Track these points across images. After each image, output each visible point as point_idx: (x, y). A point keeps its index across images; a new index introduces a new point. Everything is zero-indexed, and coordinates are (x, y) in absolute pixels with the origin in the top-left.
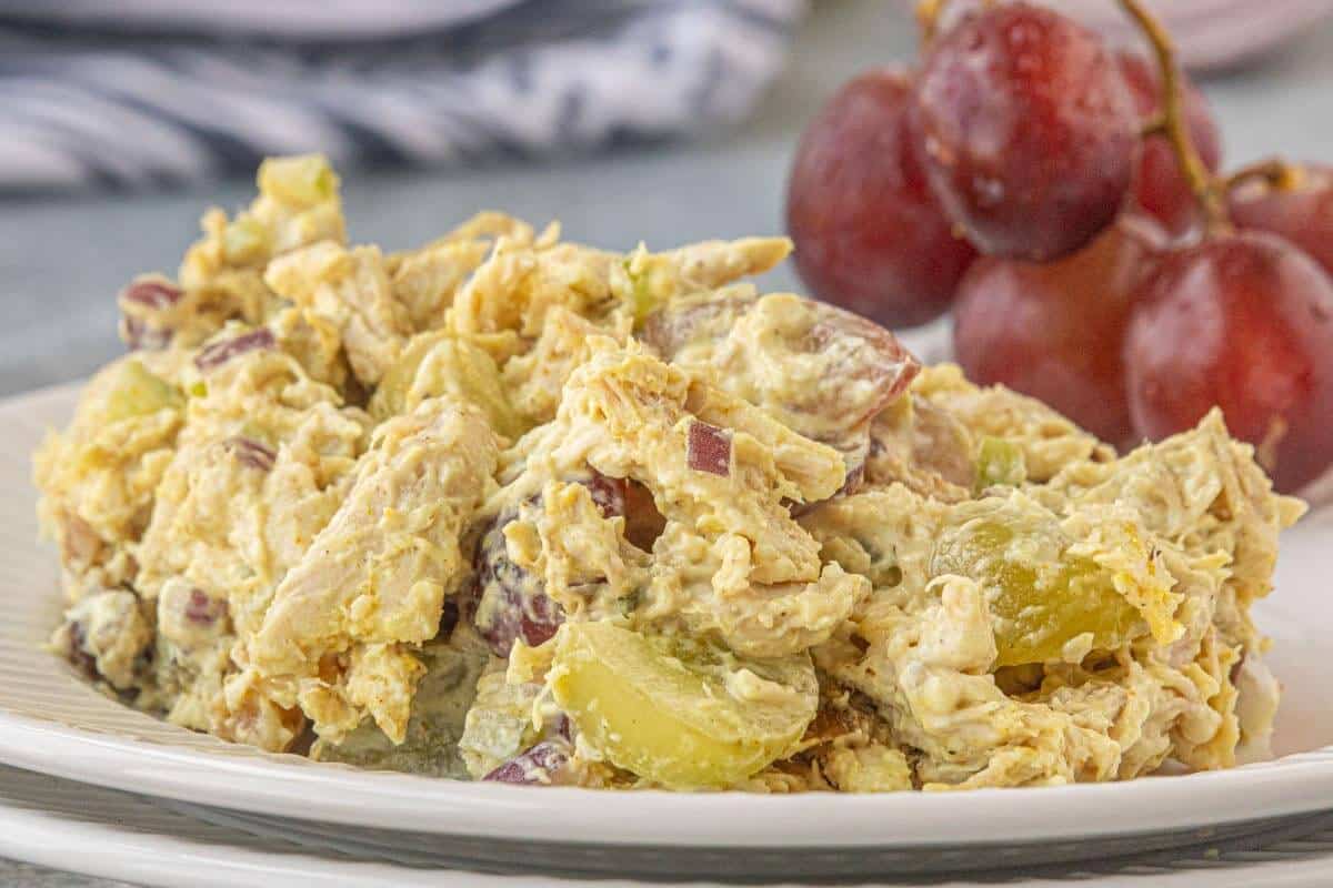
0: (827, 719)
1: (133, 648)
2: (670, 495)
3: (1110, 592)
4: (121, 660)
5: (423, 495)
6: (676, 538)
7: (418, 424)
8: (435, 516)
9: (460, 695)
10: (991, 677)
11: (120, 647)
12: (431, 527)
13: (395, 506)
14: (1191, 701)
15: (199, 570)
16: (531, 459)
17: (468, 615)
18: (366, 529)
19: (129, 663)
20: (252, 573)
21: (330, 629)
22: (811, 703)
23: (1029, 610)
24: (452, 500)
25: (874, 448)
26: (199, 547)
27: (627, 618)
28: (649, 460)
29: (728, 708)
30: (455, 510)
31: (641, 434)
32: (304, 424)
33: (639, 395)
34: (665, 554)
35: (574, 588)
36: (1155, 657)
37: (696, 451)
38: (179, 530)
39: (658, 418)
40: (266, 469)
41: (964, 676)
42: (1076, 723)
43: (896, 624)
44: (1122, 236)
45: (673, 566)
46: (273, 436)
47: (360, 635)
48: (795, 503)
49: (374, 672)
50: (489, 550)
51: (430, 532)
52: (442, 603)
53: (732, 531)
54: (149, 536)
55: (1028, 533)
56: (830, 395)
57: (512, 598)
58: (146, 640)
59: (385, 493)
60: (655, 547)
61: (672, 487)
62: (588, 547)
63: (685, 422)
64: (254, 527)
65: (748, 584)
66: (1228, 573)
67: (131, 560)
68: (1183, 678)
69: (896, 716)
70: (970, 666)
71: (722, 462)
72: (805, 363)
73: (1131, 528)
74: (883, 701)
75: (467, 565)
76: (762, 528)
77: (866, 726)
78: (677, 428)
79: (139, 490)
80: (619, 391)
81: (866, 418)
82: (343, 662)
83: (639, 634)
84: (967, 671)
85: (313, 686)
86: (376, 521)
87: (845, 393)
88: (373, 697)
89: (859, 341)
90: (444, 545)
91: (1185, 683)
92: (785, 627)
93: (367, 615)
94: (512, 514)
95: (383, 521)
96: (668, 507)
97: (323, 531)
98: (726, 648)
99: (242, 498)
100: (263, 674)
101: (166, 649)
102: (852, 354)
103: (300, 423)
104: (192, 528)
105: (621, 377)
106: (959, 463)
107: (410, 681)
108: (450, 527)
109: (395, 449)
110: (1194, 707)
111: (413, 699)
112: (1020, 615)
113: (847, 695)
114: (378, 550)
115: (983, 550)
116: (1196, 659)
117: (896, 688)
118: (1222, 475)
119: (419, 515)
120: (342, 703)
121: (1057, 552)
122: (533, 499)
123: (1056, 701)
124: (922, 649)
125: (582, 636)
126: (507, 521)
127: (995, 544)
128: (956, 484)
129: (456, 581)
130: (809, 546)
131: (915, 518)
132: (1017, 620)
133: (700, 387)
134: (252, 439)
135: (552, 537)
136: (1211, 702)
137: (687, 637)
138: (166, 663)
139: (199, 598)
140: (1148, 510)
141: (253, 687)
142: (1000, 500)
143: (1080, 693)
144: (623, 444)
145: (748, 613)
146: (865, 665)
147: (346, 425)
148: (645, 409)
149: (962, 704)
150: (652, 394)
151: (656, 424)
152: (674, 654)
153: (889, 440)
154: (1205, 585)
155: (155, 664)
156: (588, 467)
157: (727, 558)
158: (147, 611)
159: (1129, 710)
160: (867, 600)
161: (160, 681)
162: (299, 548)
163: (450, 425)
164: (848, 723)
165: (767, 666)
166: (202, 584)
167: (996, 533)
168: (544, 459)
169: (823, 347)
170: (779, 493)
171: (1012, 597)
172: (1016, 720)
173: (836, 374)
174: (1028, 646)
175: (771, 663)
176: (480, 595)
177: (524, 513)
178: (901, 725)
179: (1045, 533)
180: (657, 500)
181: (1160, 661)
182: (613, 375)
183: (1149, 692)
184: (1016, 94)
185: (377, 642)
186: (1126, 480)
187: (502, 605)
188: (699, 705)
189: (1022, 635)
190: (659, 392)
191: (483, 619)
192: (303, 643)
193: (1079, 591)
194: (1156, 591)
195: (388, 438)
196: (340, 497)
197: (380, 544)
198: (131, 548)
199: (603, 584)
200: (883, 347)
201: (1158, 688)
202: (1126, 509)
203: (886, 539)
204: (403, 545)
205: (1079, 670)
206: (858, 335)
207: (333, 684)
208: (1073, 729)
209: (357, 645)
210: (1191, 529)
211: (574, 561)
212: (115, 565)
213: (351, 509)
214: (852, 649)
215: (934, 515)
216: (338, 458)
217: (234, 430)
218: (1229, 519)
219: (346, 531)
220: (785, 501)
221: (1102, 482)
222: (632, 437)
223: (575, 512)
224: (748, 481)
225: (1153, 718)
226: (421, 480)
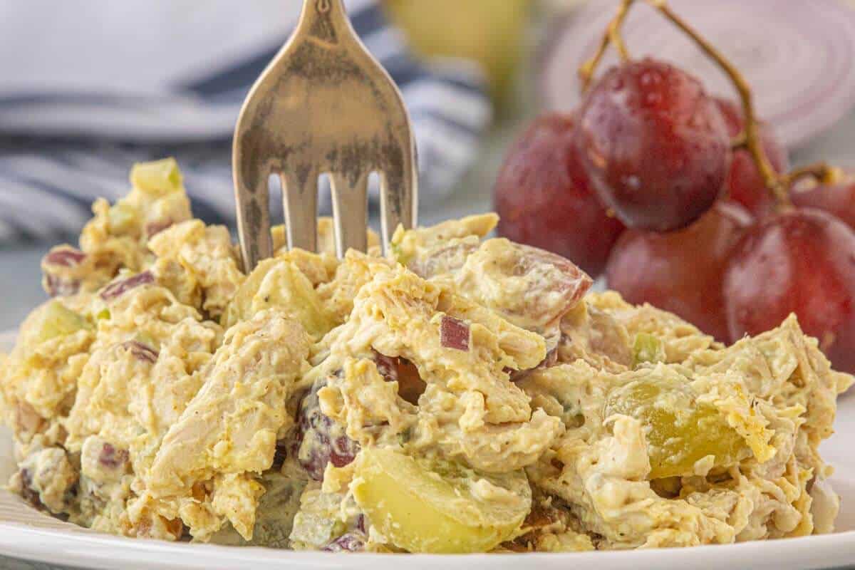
0: (537, 515)
1: (64, 486)
2: (429, 366)
3: (726, 429)
4: (56, 493)
5: (260, 373)
6: (433, 395)
7: (255, 327)
8: (269, 387)
9: (289, 506)
10: (647, 483)
11: (55, 483)
12: (266, 395)
13: (242, 381)
14: (781, 502)
15: (108, 432)
16: (333, 347)
17: (293, 453)
18: (223, 397)
19: (62, 496)
20: (145, 431)
21: (201, 464)
22: (526, 503)
23: (671, 440)
24: (280, 376)
25: (563, 338)
26: (109, 416)
27: (402, 446)
28: (414, 344)
29: (472, 504)
30: (282, 383)
31: (408, 326)
32: (176, 332)
33: (407, 300)
34: (427, 405)
35: (366, 429)
36: (757, 473)
37: (446, 335)
38: (94, 406)
39: (420, 314)
40: (153, 362)
41: (629, 482)
42: (705, 515)
43: (583, 450)
44: (719, 215)
45: (432, 412)
46: (156, 340)
47: (220, 467)
48: (513, 371)
49: (231, 492)
50: (307, 408)
51: (266, 398)
52: (275, 445)
53: (472, 388)
54: (73, 413)
55: (669, 390)
56: (532, 303)
57: (324, 440)
58: (73, 480)
59: (235, 372)
60: (420, 401)
61: (430, 361)
62: (375, 401)
63: (438, 317)
64: (145, 401)
65: (483, 423)
66: (803, 420)
67: (61, 427)
68: (775, 486)
69: (583, 512)
70: (633, 475)
71: (464, 342)
72: (515, 282)
73: (738, 387)
74: (575, 502)
75: (291, 420)
76: (491, 386)
77: (564, 519)
78: (433, 320)
79: (66, 382)
80: (393, 297)
81: (556, 317)
82: (208, 487)
83: (411, 458)
84: (631, 479)
85: (189, 502)
86: (229, 392)
87: (542, 301)
88: (230, 509)
89: (550, 266)
90: (276, 406)
91: (777, 490)
92: (508, 452)
93: (225, 453)
94: (322, 382)
95: (234, 391)
96: (427, 374)
97: (193, 399)
98: (468, 467)
99: (137, 381)
100: (155, 496)
101: (86, 485)
102: (545, 275)
103: (173, 331)
104: (103, 402)
105: (395, 288)
106: (620, 350)
107: (255, 498)
108: (280, 393)
109: (241, 344)
110: (783, 506)
111: (258, 510)
112: (665, 444)
113: (550, 498)
114: (232, 410)
115: (639, 401)
116: (783, 475)
117: (583, 493)
118: (797, 356)
119: (258, 386)
120: (209, 514)
121: (688, 402)
122: (336, 373)
123: (690, 499)
124: (601, 465)
125: (373, 457)
126: (320, 388)
127: (646, 397)
128: (619, 363)
129: (284, 430)
130: (524, 398)
131: (592, 382)
132: (663, 447)
133: (446, 296)
134: (143, 342)
135: (351, 395)
136: (794, 504)
137: (443, 459)
138: (86, 495)
139: (108, 449)
140: (750, 379)
141: (147, 506)
142: (649, 370)
143: (706, 496)
144: (396, 333)
145: (483, 442)
146: (562, 478)
147: (204, 332)
148: (410, 309)
149: (628, 501)
150: (415, 299)
151: (419, 318)
152: (434, 470)
153: (572, 334)
154: (789, 427)
155: (79, 495)
156: (373, 350)
157: (469, 406)
158: (74, 462)
159: (739, 507)
160: (562, 436)
161: (83, 508)
162: (176, 413)
163: (277, 327)
164: (552, 517)
165: (498, 478)
166: (110, 440)
167: (648, 390)
168: (343, 346)
169: (526, 272)
170: (502, 365)
171: (659, 432)
172: (665, 510)
173: (535, 289)
174: (670, 464)
175: (500, 477)
176: (301, 438)
177: (330, 383)
178: (586, 518)
179: (681, 390)
180: (421, 370)
181: (759, 475)
182: (389, 287)
183: (753, 495)
184: (647, 119)
185: (232, 472)
186: (733, 361)
187: (317, 444)
188: (453, 502)
189: (666, 457)
190: (420, 297)
191: (304, 455)
192: (181, 474)
193: (704, 428)
194: (756, 426)
195: (236, 335)
196: (202, 379)
197: (232, 406)
198: (61, 420)
199: (386, 426)
200: (567, 270)
201: (759, 493)
202: (734, 376)
203: (573, 396)
204: (247, 407)
205: (705, 481)
206: (549, 263)
207: (203, 500)
208: (702, 517)
209: (218, 475)
210: (778, 392)
211: (366, 410)
212: (52, 432)
213: (211, 384)
214: (552, 469)
215: (605, 380)
216: (201, 352)
217: (130, 337)
218: (804, 385)
219: (210, 398)
220: (506, 369)
221: (717, 362)
222: (402, 328)
223: (366, 377)
224: (481, 356)
225: (756, 513)
226: (259, 363)
